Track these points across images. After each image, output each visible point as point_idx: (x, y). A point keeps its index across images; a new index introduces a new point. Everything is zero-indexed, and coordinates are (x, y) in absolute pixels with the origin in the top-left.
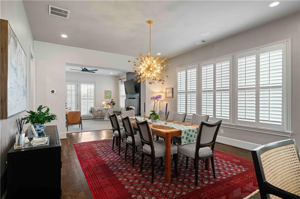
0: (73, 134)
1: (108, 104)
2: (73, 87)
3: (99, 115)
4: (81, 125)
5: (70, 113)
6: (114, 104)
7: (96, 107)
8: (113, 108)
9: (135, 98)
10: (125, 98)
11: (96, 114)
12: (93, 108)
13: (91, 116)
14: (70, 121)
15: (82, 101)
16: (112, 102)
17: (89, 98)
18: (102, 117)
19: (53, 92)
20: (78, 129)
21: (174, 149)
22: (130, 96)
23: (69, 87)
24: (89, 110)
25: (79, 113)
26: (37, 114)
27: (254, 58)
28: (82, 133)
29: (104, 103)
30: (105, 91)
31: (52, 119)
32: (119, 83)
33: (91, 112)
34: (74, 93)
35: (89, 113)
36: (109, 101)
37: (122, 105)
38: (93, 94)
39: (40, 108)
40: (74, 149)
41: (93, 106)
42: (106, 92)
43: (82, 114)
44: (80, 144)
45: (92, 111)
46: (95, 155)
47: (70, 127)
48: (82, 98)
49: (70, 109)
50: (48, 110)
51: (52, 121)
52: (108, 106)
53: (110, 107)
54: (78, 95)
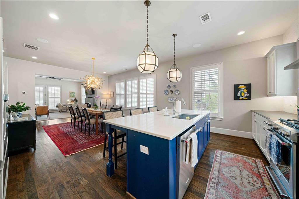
0: (41, 122)
1: (72, 101)
2: (41, 89)
3: (64, 109)
4: (48, 115)
5: (38, 107)
6: (77, 101)
7: (62, 103)
8: (76, 104)
9: (92, 97)
10: (85, 97)
11: (61, 108)
12: (59, 104)
13: (58, 110)
14: (38, 113)
15: (49, 99)
16: (75, 100)
17: (55, 97)
18: (67, 110)
19: (24, 93)
20: (46, 118)
21: (100, 120)
22: (89, 96)
23: (37, 88)
24: (56, 106)
25: (47, 107)
26: (16, 107)
27: (145, 80)
28: (50, 120)
29: (68, 100)
30: (69, 92)
31: (28, 109)
32: (81, 87)
33: (57, 107)
34: (42, 93)
35: (55, 107)
36: (73, 99)
37: (84, 101)
38: (59, 94)
39: (18, 103)
40: (43, 129)
41: (59, 102)
42: (71, 93)
43: (50, 108)
44: (47, 126)
45: (59, 106)
46: (58, 130)
47: (38, 117)
48: (49, 97)
49: (39, 105)
50: (25, 104)
51: (27, 110)
52: (72, 102)
53: (73, 103)
54: (46, 95)
